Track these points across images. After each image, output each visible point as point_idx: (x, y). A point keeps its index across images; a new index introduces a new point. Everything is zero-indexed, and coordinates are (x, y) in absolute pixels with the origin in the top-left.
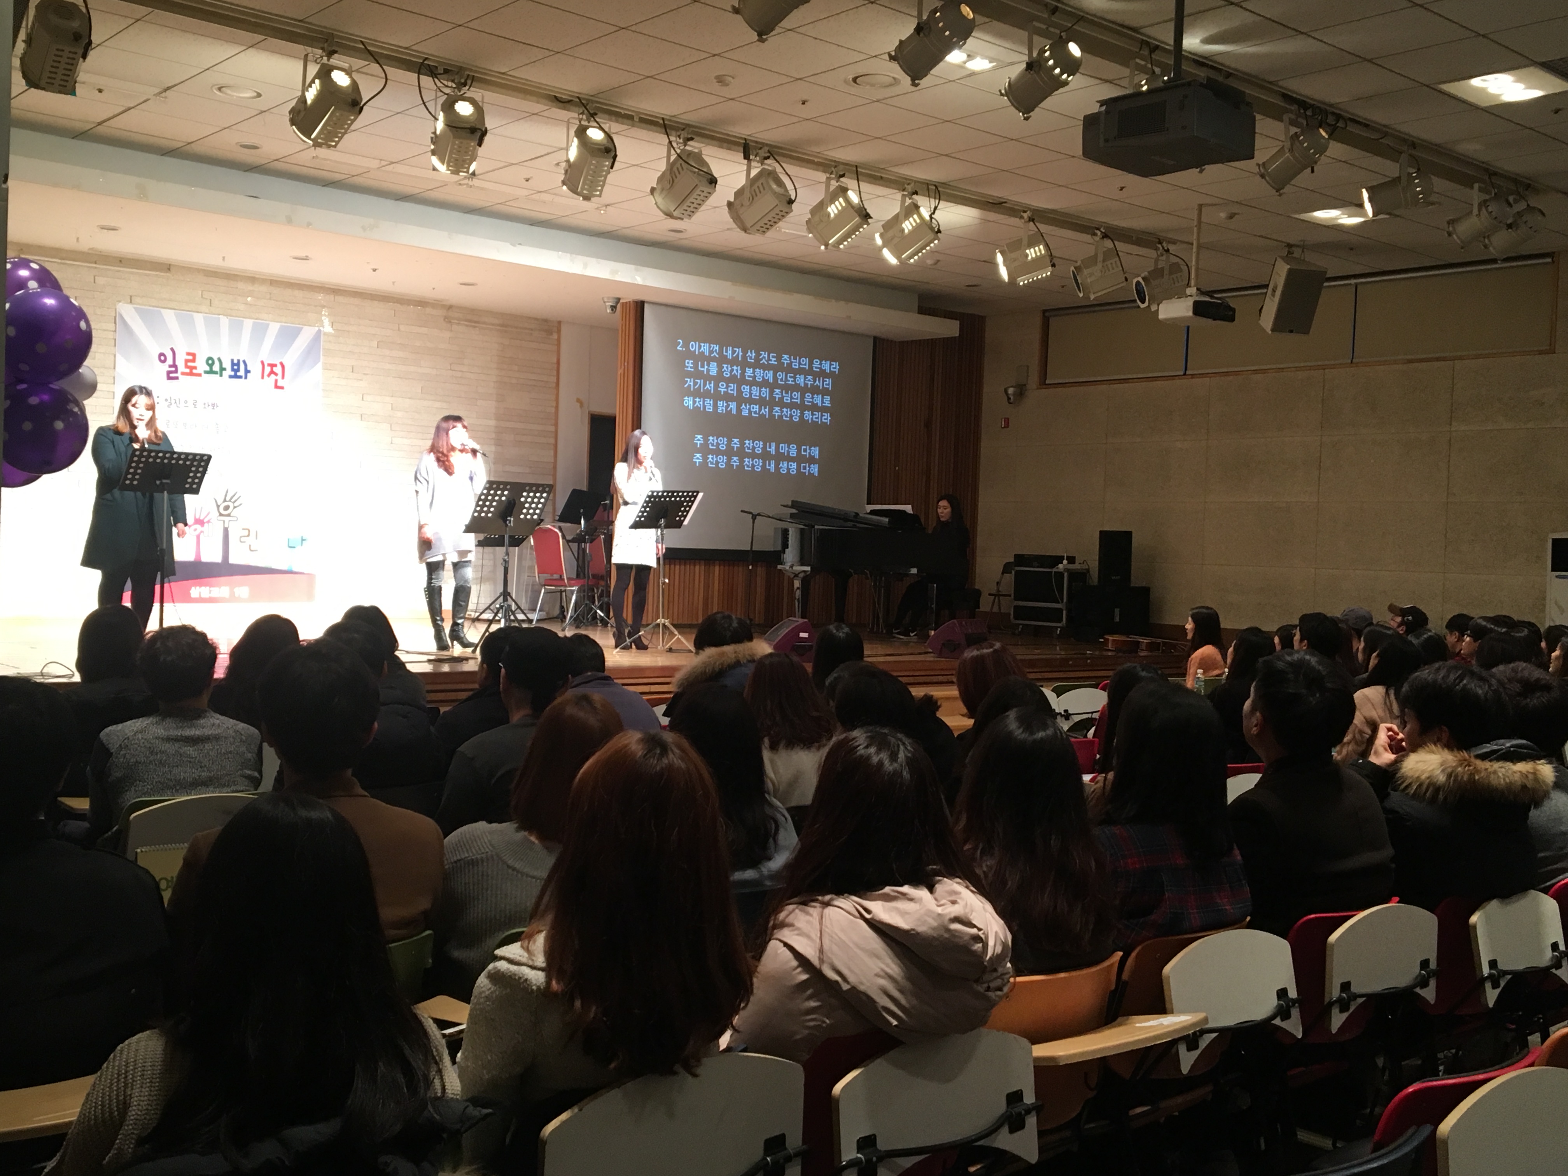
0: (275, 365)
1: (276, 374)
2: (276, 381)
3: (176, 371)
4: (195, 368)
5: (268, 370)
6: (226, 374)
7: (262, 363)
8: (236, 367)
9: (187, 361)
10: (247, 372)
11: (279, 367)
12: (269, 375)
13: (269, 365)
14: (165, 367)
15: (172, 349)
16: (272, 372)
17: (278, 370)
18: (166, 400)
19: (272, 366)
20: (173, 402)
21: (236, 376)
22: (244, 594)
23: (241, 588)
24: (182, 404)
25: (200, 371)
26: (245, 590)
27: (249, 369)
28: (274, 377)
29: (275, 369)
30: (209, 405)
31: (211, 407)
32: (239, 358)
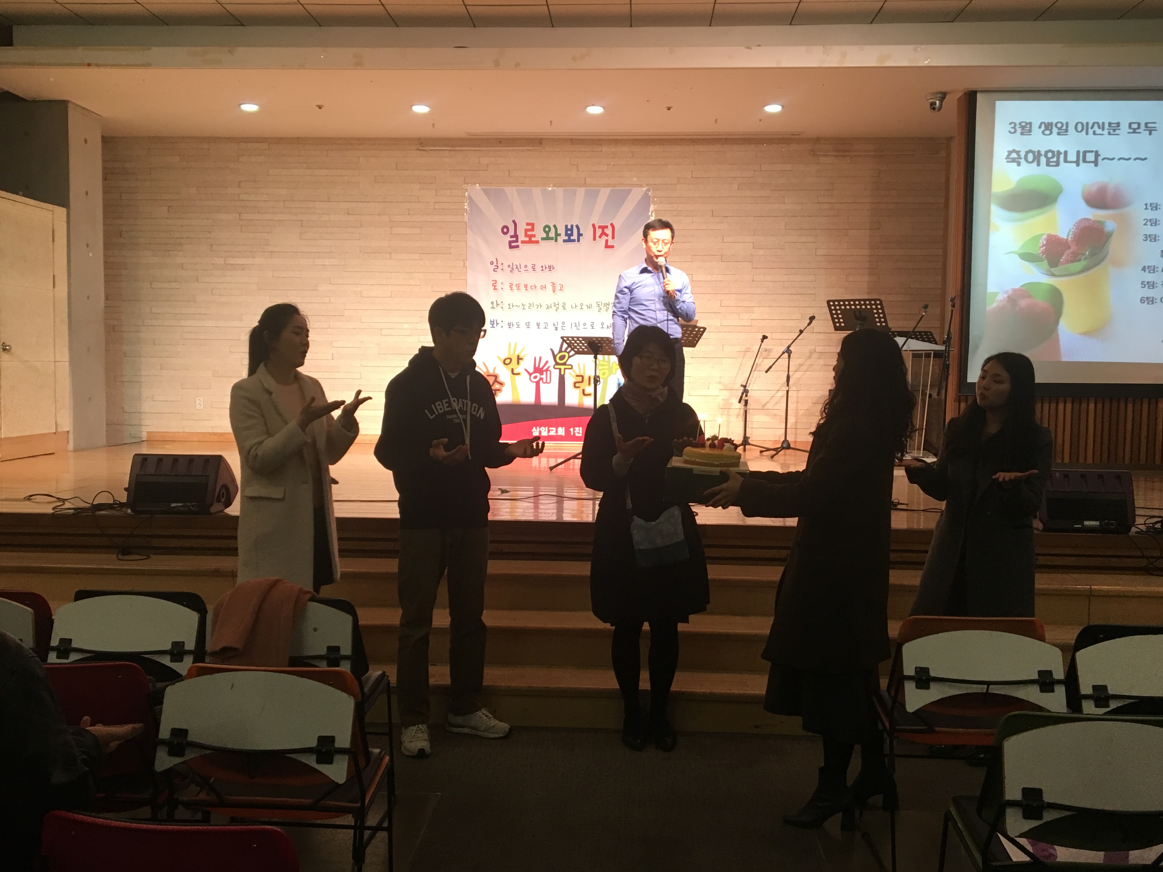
0: (607, 227)
1: (607, 235)
2: (607, 241)
3: (517, 241)
4: (534, 236)
5: (599, 232)
6: (560, 239)
7: (594, 226)
8: (569, 232)
9: (526, 231)
10: (580, 235)
11: (610, 228)
12: (600, 237)
13: (600, 227)
14: (508, 238)
15: (514, 222)
16: (604, 233)
17: (609, 231)
18: (509, 266)
19: (603, 228)
20: (515, 267)
21: (569, 240)
22: (579, 433)
23: (576, 428)
24: (523, 268)
25: (538, 238)
26: (579, 430)
27: (581, 232)
28: (604, 238)
29: (605, 230)
30: (546, 268)
31: (548, 269)
32: (572, 224)
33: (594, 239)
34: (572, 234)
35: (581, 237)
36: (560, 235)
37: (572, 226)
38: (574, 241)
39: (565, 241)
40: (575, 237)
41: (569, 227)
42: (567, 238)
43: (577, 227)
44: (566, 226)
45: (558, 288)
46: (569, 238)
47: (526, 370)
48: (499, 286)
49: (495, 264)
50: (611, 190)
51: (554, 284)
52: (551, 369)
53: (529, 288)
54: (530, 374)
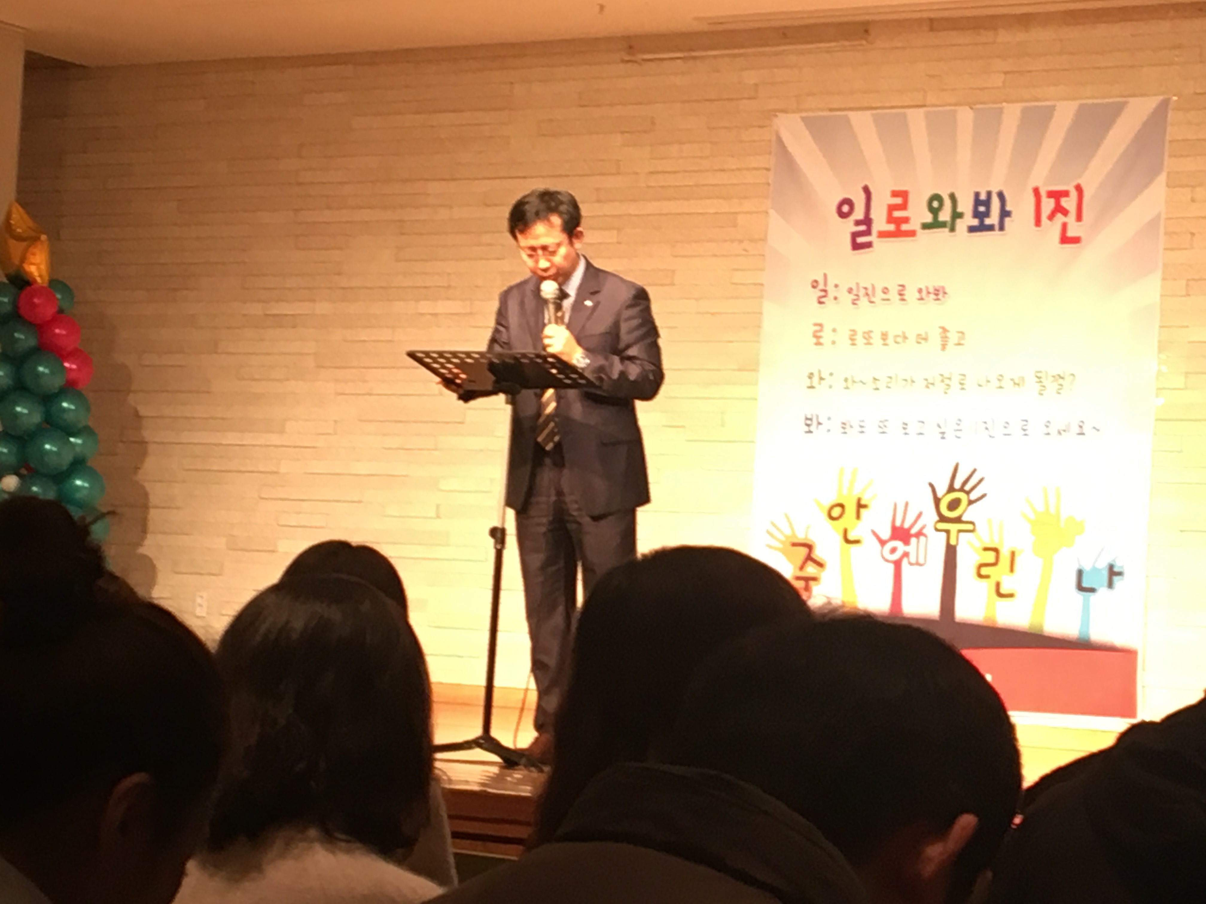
0: (1066, 194)
1: (1065, 212)
2: (1064, 226)
3: (868, 233)
4: (906, 220)
5: (1048, 205)
6: (962, 225)
7: (1036, 191)
8: (982, 209)
9: (892, 208)
10: (1005, 214)
11: (1074, 194)
12: (1051, 217)
13: (1051, 194)
14: (849, 226)
15: (867, 191)
16: (1059, 209)
17: (1069, 203)
18: (850, 291)
19: (1056, 195)
20: (862, 292)
21: (982, 228)
24: (879, 294)
25: (914, 225)
27: (1008, 208)
28: (1060, 218)
29: (1065, 202)
30: (929, 293)
31: (932, 296)
32: (989, 189)
33: (1038, 222)
34: (987, 214)
35: (1007, 220)
36: (960, 215)
37: (989, 194)
38: (991, 228)
39: (972, 229)
40: (993, 219)
41: (983, 197)
42: (975, 222)
43: (1001, 196)
44: (977, 195)
45: (953, 337)
46: (982, 222)
47: (875, 534)
48: (827, 336)
49: (821, 286)
50: (1080, 106)
51: (944, 330)
52: (929, 531)
53: (890, 340)
54: (883, 543)
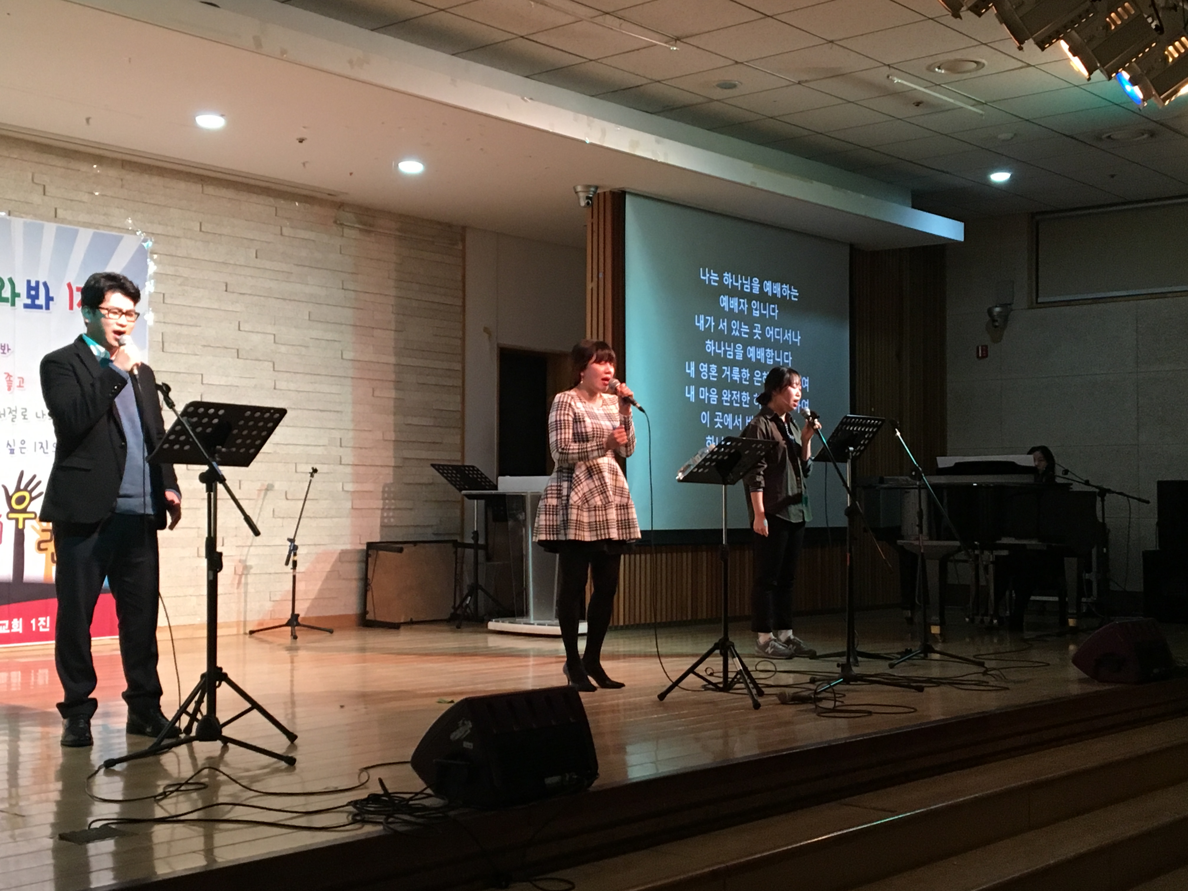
6: (19, 303)
7: (69, 286)
8: (33, 293)
10: (49, 299)
21: (33, 306)
22: (45, 627)
23: (40, 619)
26: (45, 621)
27: (51, 295)
32: (37, 279)
33: (71, 308)
34: (37, 297)
35: (51, 303)
36: (18, 295)
37: (37, 283)
38: (40, 307)
39: (26, 306)
40: (41, 301)
41: (33, 284)
42: (29, 301)
43: (45, 284)
44: (29, 282)
45: (16, 382)
46: (33, 302)
50: (94, 234)
51: (9, 376)
